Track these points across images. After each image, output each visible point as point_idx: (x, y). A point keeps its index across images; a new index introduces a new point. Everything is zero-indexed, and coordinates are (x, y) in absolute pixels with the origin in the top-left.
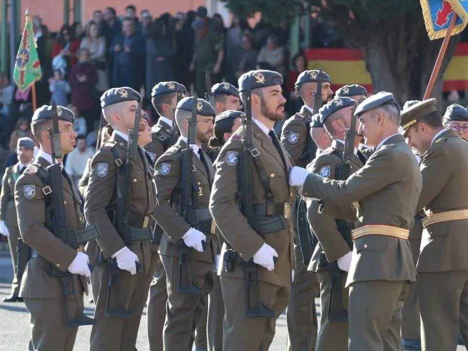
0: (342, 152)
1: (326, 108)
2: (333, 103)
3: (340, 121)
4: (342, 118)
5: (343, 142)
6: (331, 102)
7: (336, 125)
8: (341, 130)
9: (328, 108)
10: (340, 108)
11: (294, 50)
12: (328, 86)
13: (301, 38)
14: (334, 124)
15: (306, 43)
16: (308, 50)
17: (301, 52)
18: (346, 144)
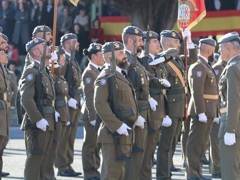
0: (39, 67)
1: (29, 44)
2: (33, 41)
3: (37, 51)
4: (38, 49)
5: (39, 62)
6: (32, 41)
7: (35, 53)
8: (38, 55)
9: (31, 43)
10: (37, 44)
11: (93, 17)
12: (49, 34)
13: (97, 10)
14: (34, 52)
15: (100, 14)
16: (100, 17)
17: (97, 18)
18: (41, 63)
